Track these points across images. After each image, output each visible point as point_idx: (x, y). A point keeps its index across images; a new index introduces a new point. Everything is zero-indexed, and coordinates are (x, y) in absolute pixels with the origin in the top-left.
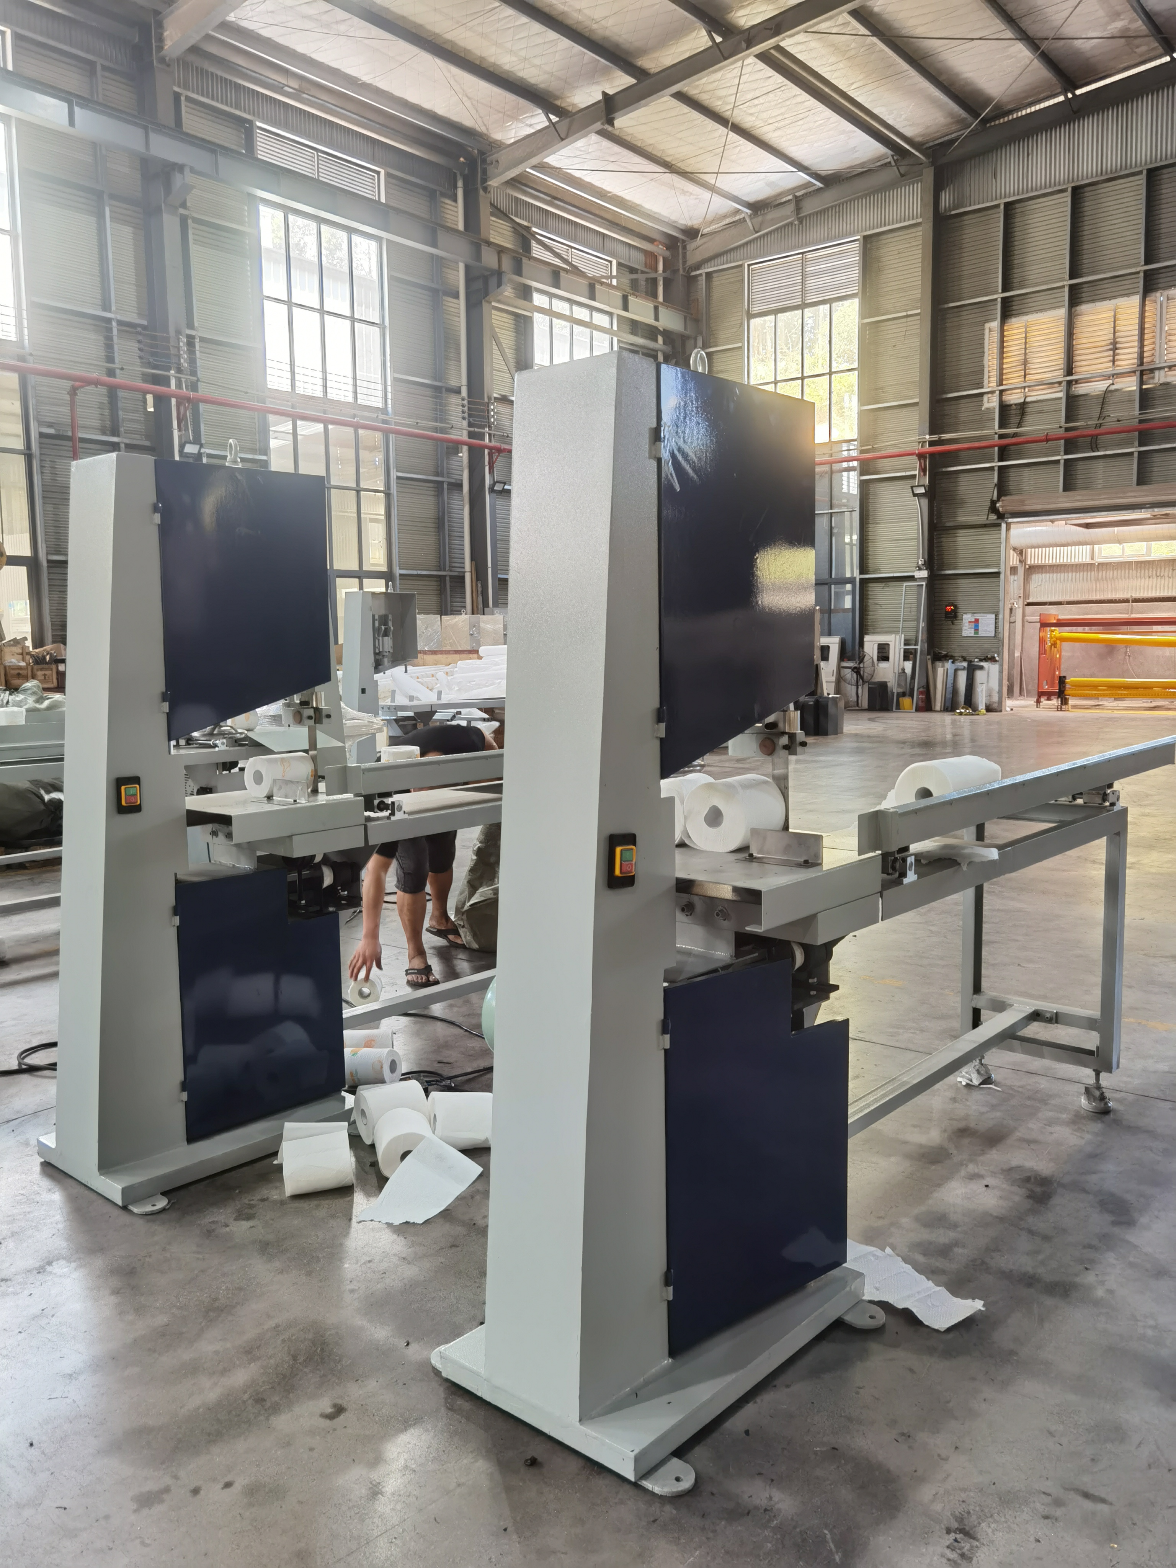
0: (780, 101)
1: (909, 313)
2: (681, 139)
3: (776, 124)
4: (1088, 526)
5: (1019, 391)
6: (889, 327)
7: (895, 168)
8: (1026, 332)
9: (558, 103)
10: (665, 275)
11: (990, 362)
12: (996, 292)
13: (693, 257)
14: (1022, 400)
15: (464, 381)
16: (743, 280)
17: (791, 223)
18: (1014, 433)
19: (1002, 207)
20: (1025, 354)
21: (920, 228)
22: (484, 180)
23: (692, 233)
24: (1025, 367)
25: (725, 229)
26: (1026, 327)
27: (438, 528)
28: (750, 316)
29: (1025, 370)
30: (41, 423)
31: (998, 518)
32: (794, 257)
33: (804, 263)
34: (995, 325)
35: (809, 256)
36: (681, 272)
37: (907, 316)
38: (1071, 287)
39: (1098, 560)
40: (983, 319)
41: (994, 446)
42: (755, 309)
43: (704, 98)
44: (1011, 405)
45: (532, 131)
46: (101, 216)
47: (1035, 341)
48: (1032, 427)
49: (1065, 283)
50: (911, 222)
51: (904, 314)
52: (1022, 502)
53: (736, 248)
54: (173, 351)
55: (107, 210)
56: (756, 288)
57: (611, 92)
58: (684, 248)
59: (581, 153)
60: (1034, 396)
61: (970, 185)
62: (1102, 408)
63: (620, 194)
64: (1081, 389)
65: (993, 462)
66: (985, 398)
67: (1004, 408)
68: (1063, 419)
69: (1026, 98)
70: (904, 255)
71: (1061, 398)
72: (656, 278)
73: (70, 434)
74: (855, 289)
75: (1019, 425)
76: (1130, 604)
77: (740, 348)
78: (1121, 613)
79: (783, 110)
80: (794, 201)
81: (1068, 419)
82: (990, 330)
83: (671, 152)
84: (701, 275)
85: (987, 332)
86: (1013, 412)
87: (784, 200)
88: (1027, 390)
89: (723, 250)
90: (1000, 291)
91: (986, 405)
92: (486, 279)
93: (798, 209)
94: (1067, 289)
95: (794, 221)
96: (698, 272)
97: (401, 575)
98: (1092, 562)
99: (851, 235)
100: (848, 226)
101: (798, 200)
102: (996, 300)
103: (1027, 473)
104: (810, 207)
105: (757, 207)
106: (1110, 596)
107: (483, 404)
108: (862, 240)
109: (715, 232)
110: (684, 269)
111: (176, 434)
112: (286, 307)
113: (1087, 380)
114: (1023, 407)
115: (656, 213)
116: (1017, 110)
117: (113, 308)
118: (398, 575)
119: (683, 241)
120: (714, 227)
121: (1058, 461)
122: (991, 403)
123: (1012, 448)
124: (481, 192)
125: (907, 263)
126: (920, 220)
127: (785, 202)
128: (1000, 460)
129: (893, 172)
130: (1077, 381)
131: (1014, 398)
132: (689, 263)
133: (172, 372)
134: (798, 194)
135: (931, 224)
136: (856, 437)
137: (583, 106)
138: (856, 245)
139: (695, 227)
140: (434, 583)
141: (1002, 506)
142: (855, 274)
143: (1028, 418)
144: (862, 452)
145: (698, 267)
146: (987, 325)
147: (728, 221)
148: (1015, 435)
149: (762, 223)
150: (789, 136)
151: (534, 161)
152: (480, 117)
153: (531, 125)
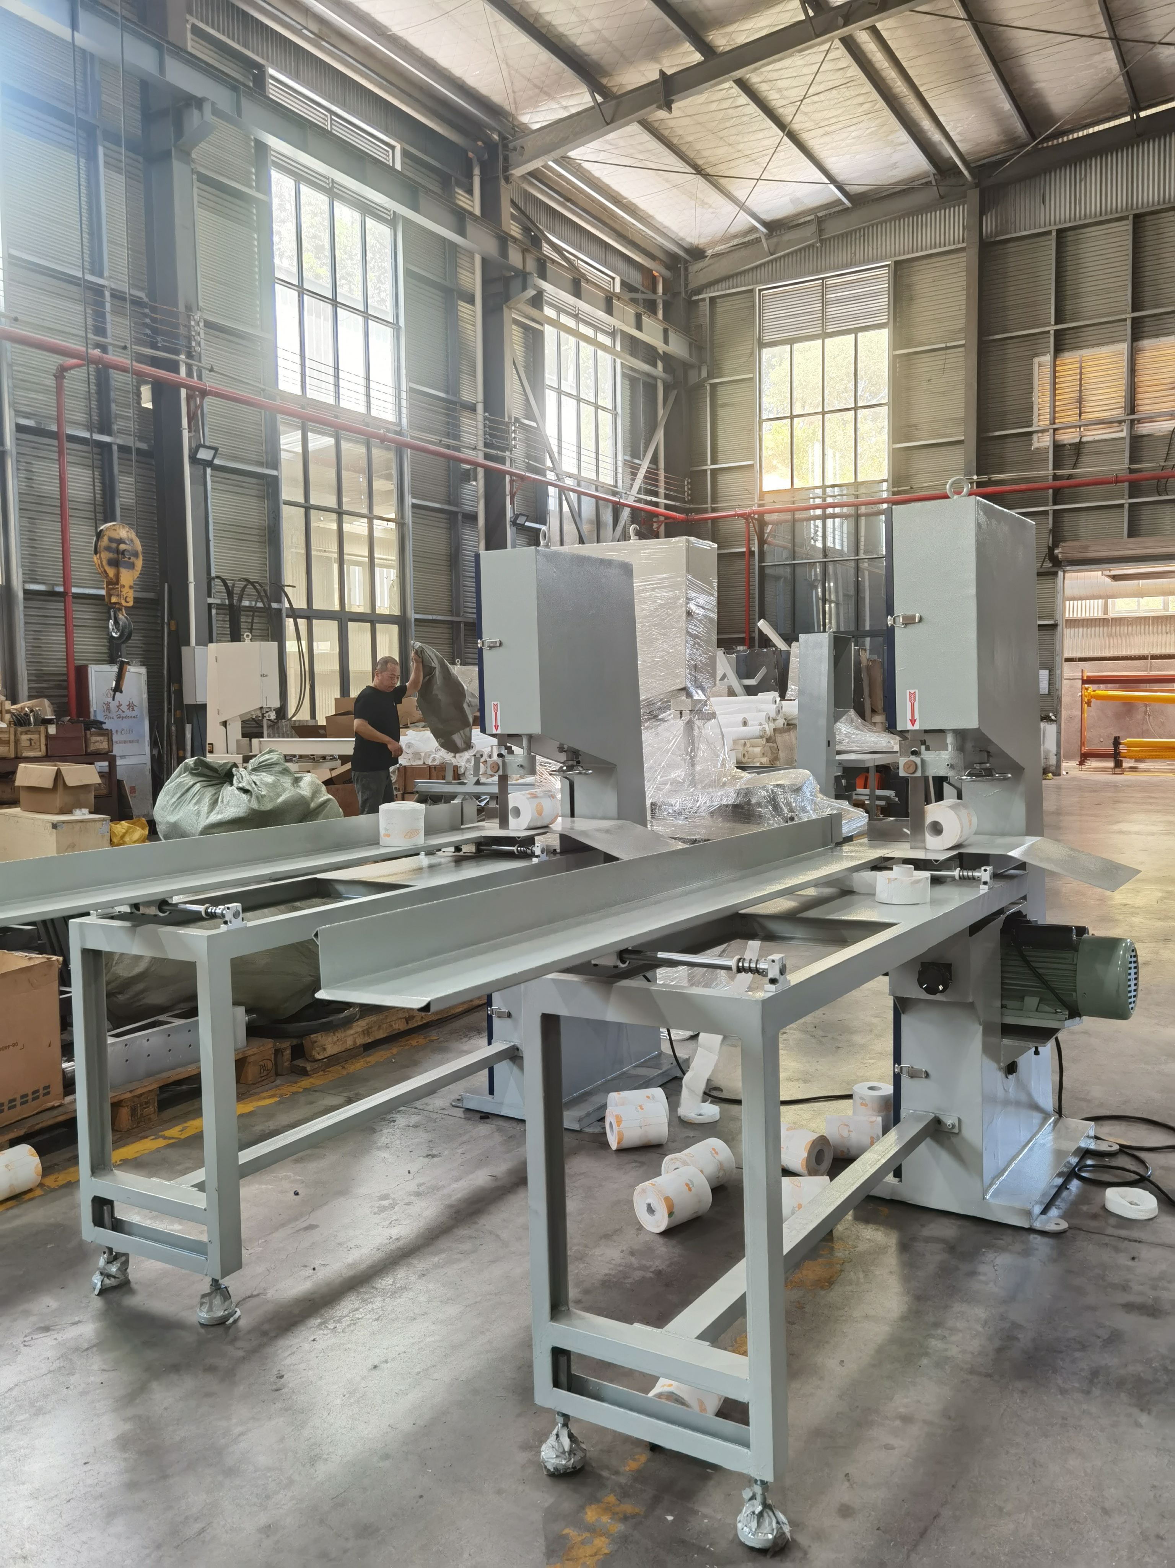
0: (842, 99)
1: (948, 345)
2: (721, 138)
3: (827, 129)
4: (1115, 578)
5: (1073, 430)
6: (925, 360)
7: (935, 188)
8: (1081, 368)
9: (604, 81)
10: (665, 298)
11: (1041, 400)
12: (1049, 324)
13: (696, 281)
14: (1078, 440)
15: (480, 397)
16: (754, 306)
17: (813, 245)
18: (1070, 475)
19: (1054, 234)
20: (1080, 391)
21: (964, 254)
22: (506, 169)
23: (696, 253)
24: (1080, 405)
25: (734, 250)
26: (1081, 362)
27: (450, 566)
28: (762, 345)
29: (1080, 408)
30: (18, 413)
31: (1053, 566)
32: (810, 283)
33: (824, 289)
34: (1047, 359)
35: (830, 282)
36: (683, 295)
37: (947, 348)
38: (1133, 319)
39: (1112, 614)
40: (1031, 353)
41: (1048, 488)
42: (767, 338)
43: (764, 89)
44: (1065, 445)
45: (565, 114)
46: (91, 157)
47: (1092, 376)
48: (1088, 469)
49: (1128, 316)
50: (953, 247)
51: (943, 345)
52: (1085, 548)
53: (744, 272)
54: (182, 331)
55: (101, 150)
56: (767, 316)
57: (669, 72)
58: (686, 269)
59: (611, 147)
60: (1092, 435)
61: (1015, 210)
62: (1169, 449)
63: (635, 201)
64: (1145, 429)
65: (1047, 505)
66: (1035, 437)
67: (1058, 447)
68: (1127, 460)
69: (1085, 118)
70: (939, 283)
71: (1123, 438)
72: (655, 301)
73: (54, 428)
74: (884, 319)
75: (1075, 466)
76: (1149, 661)
77: (751, 379)
78: (1139, 671)
79: (840, 111)
80: (815, 222)
81: (1133, 460)
82: (1040, 365)
83: (706, 153)
84: (704, 300)
85: (1036, 366)
86: (1067, 452)
87: (802, 220)
88: (1082, 429)
89: (731, 273)
90: (1053, 323)
91: (1036, 445)
92: (507, 281)
93: (821, 231)
94: (1129, 322)
95: (816, 242)
96: (701, 297)
97: (416, 620)
98: (1106, 617)
99: (882, 260)
100: (875, 251)
101: (820, 221)
102: (1048, 332)
103: (1083, 518)
104: (833, 228)
105: (774, 227)
106: (1124, 653)
107: (504, 423)
108: (892, 266)
109: (723, 254)
110: (686, 292)
111: (186, 434)
112: (296, 293)
113: (1151, 419)
114: (1078, 447)
115: (665, 227)
116: (1072, 131)
117: (106, 274)
118: (413, 620)
119: (686, 261)
120: (720, 248)
121: (1121, 506)
122: (1043, 442)
123: (1067, 491)
124: (503, 182)
125: (944, 291)
126: (964, 245)
127: (805, 223)
128: (1055, 504)
129: (933, 193)
130: (1139, 421)
131: (1068, 437)
132: (693, 285)
133: (183, 357)
134: (819, 215)
135: (977, 250)
136: (886, 478)
137: (630, 88)
138: (885, 271)
139: (700, 246)
140: (446, 631)
141: (1060, 553)
142: (884, 301)
143: (1084, 459)
144: (894, 493)
145: (699, 291)
146: (1036, 360)
147: (735, 242)
148: (1070, 477)
149: (777, 244)
150: (834, 144)
151: (557, 154)
152: (514, 92)
153: (566, 107)
